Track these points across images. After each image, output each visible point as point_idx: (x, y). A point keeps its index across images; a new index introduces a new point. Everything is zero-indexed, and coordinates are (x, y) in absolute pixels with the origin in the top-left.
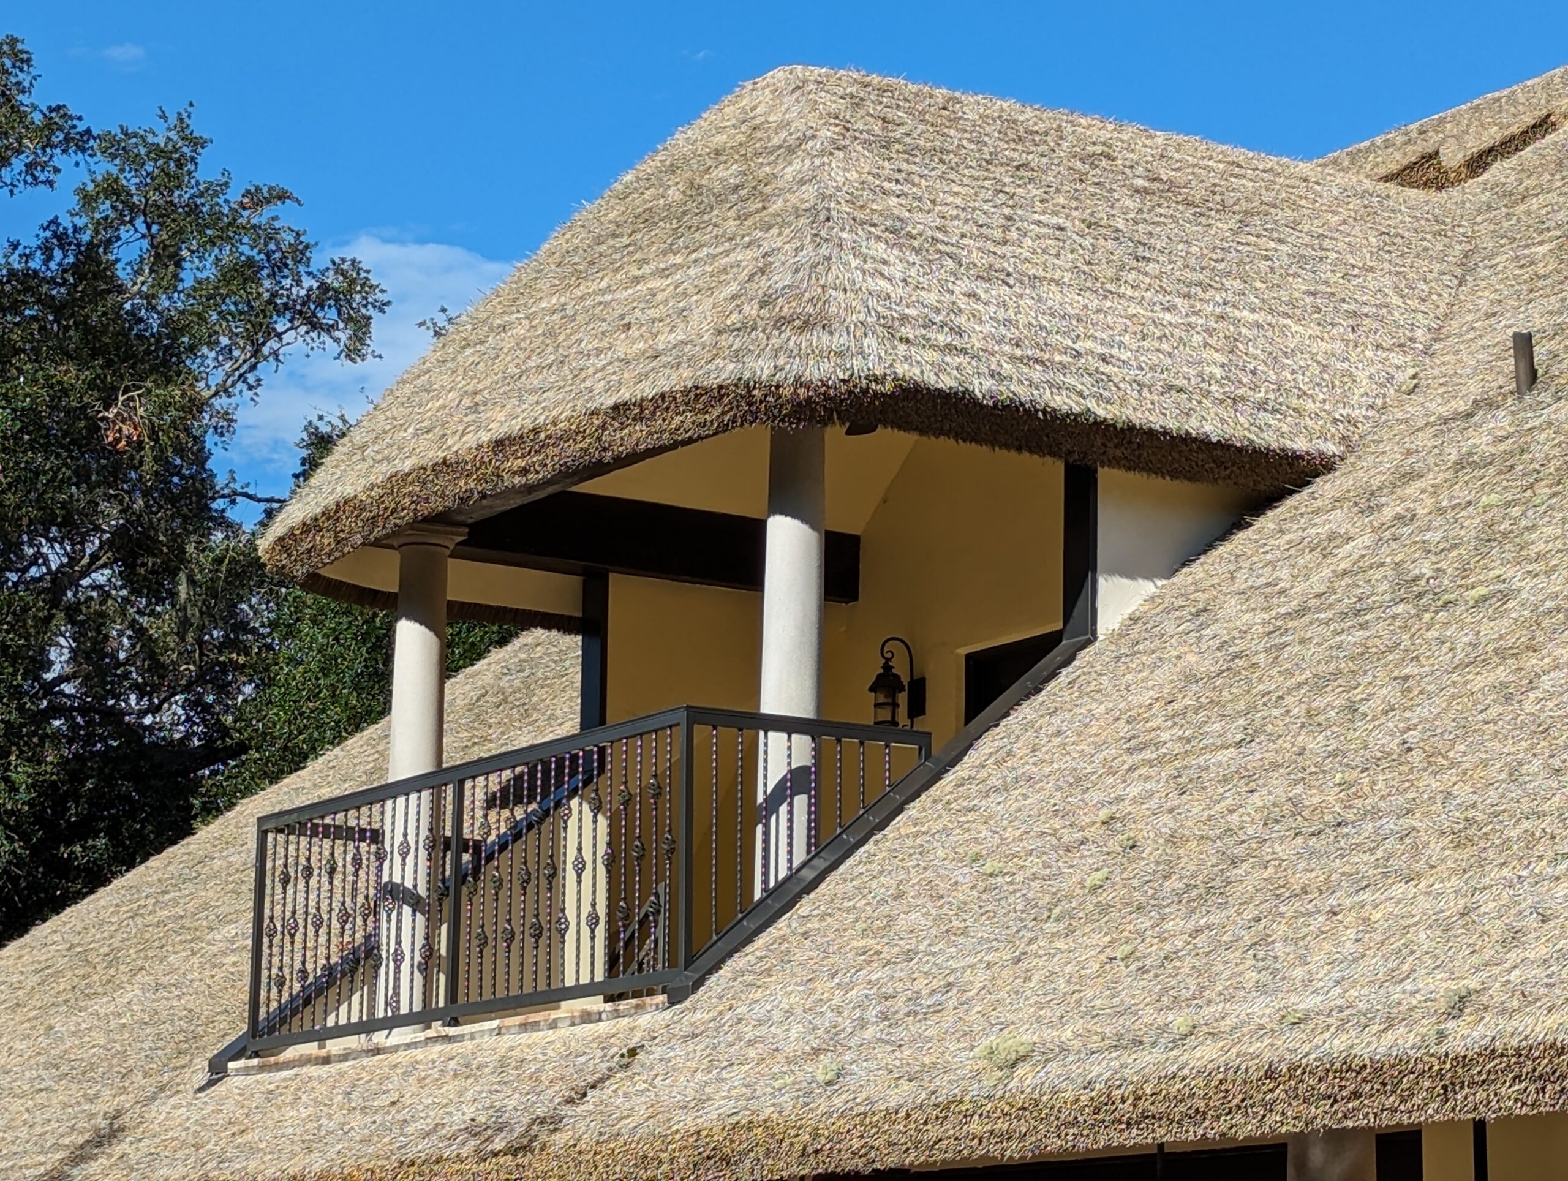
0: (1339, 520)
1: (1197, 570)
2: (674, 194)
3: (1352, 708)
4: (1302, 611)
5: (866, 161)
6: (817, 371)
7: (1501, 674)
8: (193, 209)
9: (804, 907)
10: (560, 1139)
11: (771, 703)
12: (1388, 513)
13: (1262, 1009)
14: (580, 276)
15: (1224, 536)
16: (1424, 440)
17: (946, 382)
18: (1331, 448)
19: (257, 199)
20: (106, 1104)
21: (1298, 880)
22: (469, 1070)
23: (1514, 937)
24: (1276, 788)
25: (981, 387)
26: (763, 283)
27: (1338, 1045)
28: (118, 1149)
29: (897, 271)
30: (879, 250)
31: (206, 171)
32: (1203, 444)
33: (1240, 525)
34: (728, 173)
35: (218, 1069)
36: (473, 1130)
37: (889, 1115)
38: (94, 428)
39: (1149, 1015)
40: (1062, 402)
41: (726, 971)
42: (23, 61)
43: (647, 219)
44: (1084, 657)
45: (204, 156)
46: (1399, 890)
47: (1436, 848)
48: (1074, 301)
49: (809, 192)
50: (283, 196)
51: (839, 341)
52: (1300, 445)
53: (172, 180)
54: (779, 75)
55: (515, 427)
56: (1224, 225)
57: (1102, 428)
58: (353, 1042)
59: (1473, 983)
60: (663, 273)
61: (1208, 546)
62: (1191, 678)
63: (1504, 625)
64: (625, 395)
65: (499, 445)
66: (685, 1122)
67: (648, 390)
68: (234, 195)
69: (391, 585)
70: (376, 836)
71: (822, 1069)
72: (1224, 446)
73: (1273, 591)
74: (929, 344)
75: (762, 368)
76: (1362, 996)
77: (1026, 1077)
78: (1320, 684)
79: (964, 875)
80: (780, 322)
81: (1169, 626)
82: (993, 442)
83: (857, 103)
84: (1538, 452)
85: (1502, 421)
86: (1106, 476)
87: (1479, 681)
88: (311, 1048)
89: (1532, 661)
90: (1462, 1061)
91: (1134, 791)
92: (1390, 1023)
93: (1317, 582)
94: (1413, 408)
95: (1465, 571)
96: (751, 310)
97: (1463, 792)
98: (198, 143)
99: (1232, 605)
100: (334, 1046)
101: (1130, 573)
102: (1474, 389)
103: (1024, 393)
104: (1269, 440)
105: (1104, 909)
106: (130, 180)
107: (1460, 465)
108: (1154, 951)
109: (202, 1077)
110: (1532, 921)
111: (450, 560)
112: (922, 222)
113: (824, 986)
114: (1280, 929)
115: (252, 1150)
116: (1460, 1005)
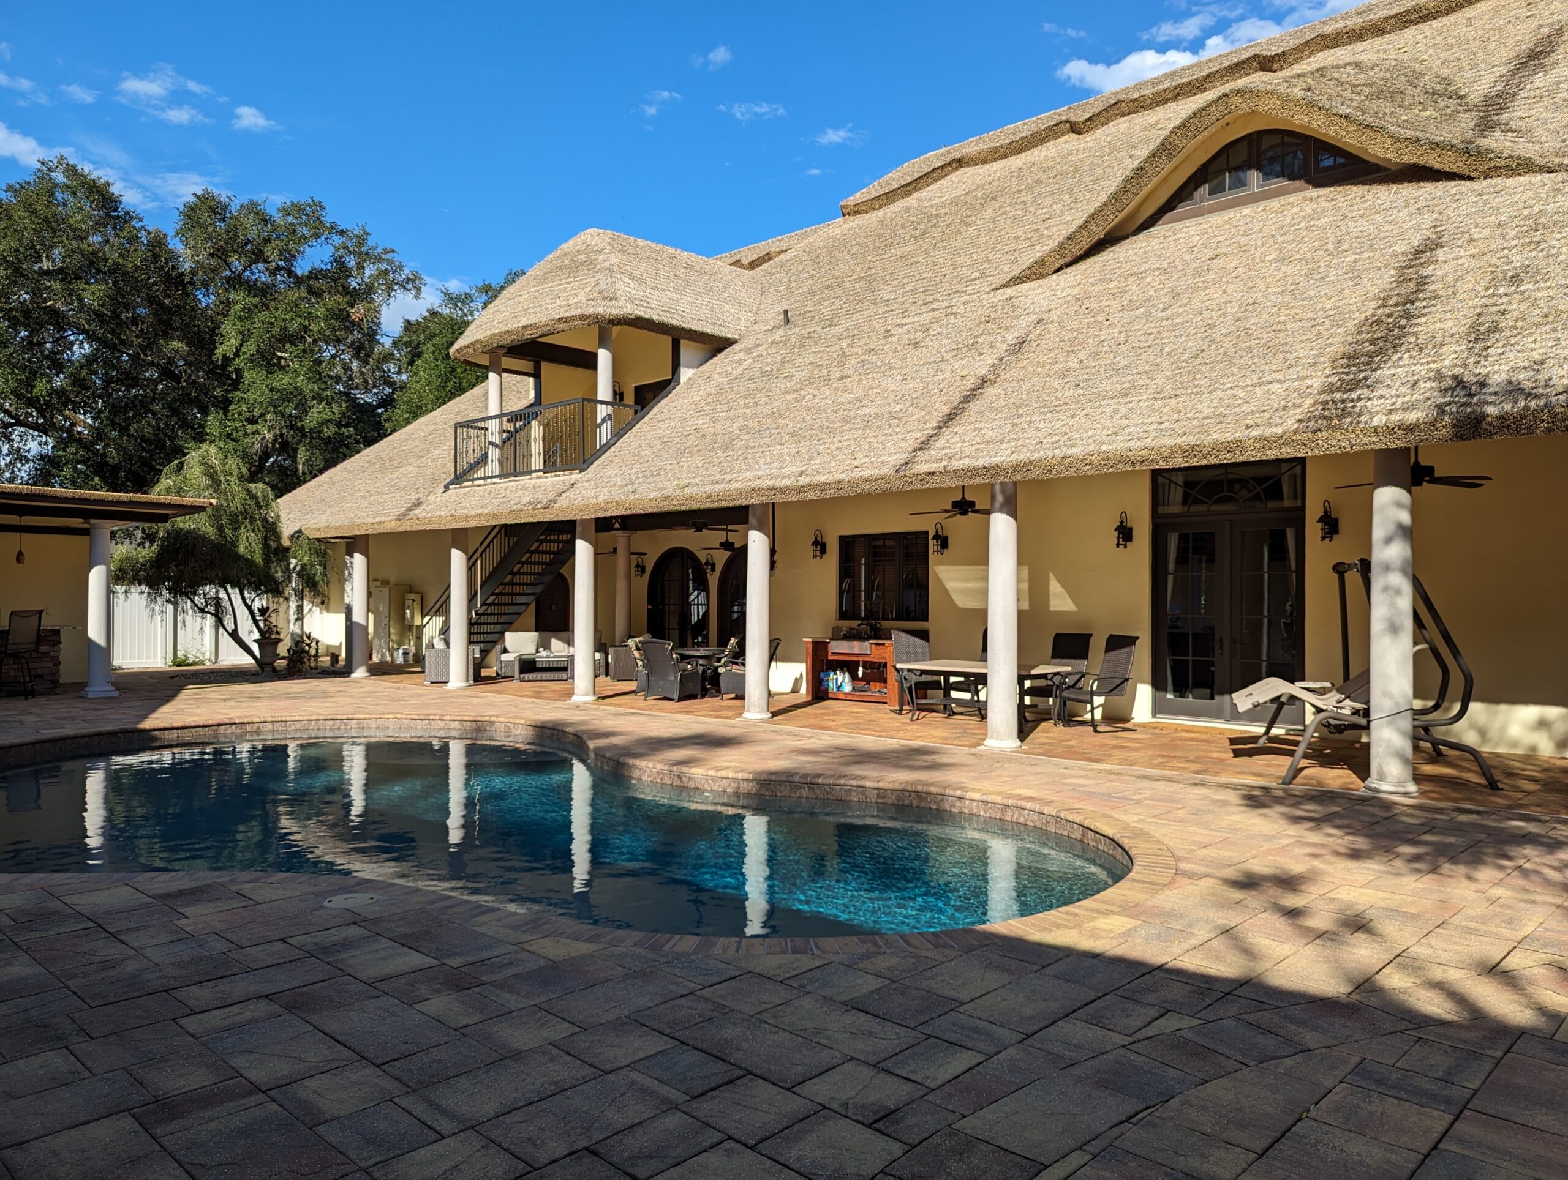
0: (741, 355)
1: (705, 367)
2: (567, 262)
3: (756, 403)
4: (736, 378)
5: (620, 256)
6: (616, 312)
7: (795, 395)
8: (367, 254)
9: (613, 449)
10: (556, 505)
11: (601, 397)
12: (755, 354)
13: (748, 475)
14: (542, 283)
15: (711, 358)
16: (760, 336)
17: (647, 316)
18: (737, 337)
19: (386, 252)
20: (414, 497)
21: (752, 444)
22: (524, 488)
23: (811, 458)
24: (740, 423)
25: (655, 318)
26: (598, 288)
27: (771, 483)
28: (422, 508)
29: (632, 285)
30: (627, 280)
31: (371, 242)
32: (707, 335)
33: (714, 355)
34: (583, 257)
35: (447, 488)
36: (530, 503)
37: (651, 500)
38: (348, 315)
39: (718, 476)
40: (674, 322)
41: (595, 464)
42: (323, 208)
43: (560, 268)
44: (678, 388)
45: (370, 238)
46: (779, 447)
47: (787, 437)
48: (676, 296)
49: (607, 264)
50: (393, 251)
51: (620, 304)
52: (730, 336)
53: (361, 245)
54: (591, 231)
55: (529, 322)
56: (706, 278)
57: (683, 329)
58: (482, 482)
59: (804, 468)
60: (568, 283)
61: (707, 361)
62: (710, 394)
63: (793, 383)
64: (562, 315)
65: (524, 327)
66: (594, 501)
67: (568, 314)
68: (379, 250)
69: (487, 364)
70: (486, 429)
71: (630, 488)
72: (712, 336)
73: (728, 374)
74: (642, 306)
75: (600, 310)
76: (776, 472)
77: (687, 491)
78: (746, 397)
79: (657, 442)
80: (604, 298)
81: (700, 380)
82: (657, 332)
83: (614, 240)
84: (793, 340)
85: (781, 332)
86: (682, 341)
87: (790, 397)
88: (470, 483)
89: (802, 392)
90: (803, 487)
91: (700, 422)
92: (784, 478)
93: (740, 370)
94: (756, 327)
95: (779, 370)
96: (596, 295)
97: (791, 424)
98: (368, 234)
99: (716, 376)
100: (476, 482)
101: (688, 367)
102: (772, 324)
103: (666, 320)
104: (723, 334)
105: (700, 451)
106: (349, 244)
107: (773, 342)
108: (716, 462)
109: (442, 490)
110: (815, 454)
111: (503, 359)
112: (637, 273)
113: (624, 469)
114: (749, 456)
115: (464, 508)
116: (801, 474)
